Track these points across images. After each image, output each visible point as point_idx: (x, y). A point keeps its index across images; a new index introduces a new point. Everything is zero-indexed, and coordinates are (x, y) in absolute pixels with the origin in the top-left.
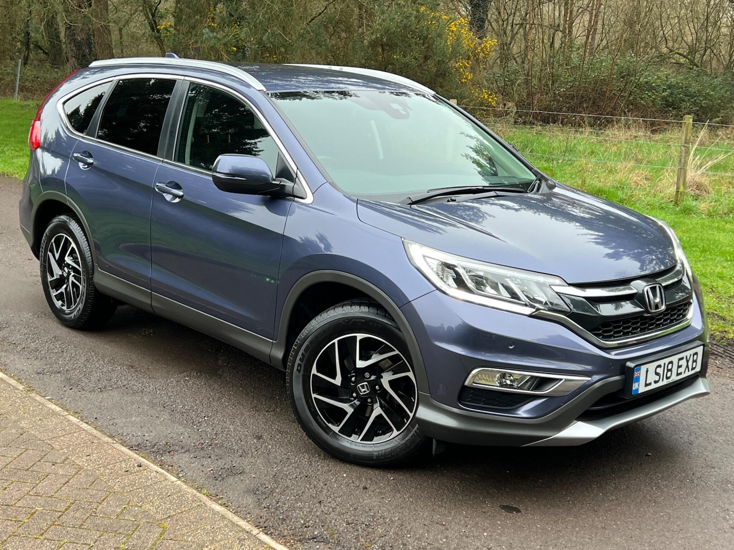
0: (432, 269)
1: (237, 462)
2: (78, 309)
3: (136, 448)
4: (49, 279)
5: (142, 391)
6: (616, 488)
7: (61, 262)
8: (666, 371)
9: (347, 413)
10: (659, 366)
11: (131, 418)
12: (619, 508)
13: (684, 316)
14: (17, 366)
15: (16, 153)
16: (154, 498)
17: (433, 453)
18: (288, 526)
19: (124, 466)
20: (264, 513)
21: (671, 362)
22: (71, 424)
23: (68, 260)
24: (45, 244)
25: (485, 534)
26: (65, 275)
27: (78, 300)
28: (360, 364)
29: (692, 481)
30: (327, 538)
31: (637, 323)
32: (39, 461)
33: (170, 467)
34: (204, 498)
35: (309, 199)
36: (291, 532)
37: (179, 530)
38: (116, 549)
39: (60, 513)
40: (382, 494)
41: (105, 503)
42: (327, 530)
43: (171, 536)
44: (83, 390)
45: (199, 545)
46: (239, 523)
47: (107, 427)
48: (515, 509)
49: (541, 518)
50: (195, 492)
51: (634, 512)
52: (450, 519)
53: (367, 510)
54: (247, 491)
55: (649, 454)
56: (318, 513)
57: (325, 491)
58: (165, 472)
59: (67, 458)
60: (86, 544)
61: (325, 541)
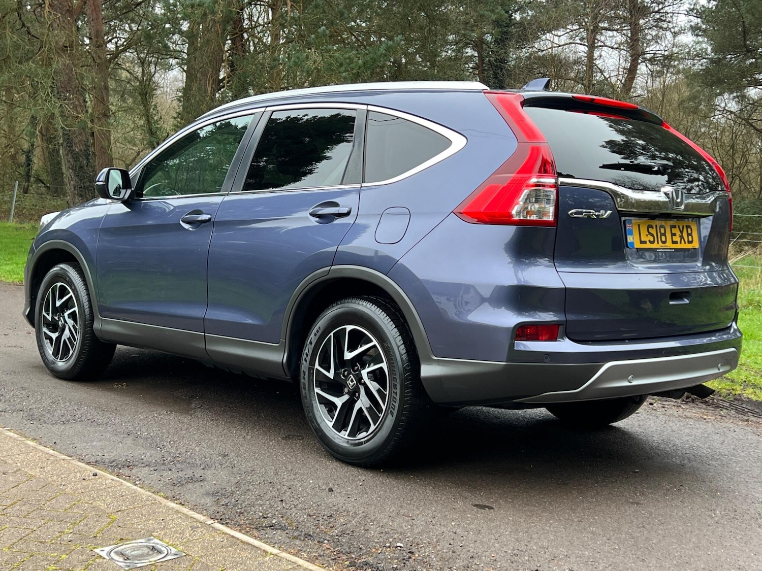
1: (199, 473)
3: (96, 464)
5: (107, 424)
6: (597, 494)
11: (92, 443)
12: (599, 507)
15: (5, 262)
16: (106, 497)
18: (245, 517)
19: (78, 475)
20: (222, 509)
22: (28, 446)
25: (453, 523)
29: (679, 490)
30: (285, 526)
33: (128, 478)
34: (161, 498)
36: (247, 522)
37: (129, 520)
38: (59, 532)
39: (4, 507)
40: (348, 495)
41: (54, 501)
42: (286, 520)
43: (120, 524)
44: (45, 423)
45: (148, 531)
46: (193, 516)
47: (65, 449)
48: (487, 507)
49: (515, 514)
50: (150, 494)
51: (615, 510)
52: (418, 512)
53: (331, 506)
54: (206, 494)
55: (637, 470)
56: (279, 508)
57: (288, 493)
58: (121, 480)
59: (20, 470)
60: (29, 529)
61: (283, 529)
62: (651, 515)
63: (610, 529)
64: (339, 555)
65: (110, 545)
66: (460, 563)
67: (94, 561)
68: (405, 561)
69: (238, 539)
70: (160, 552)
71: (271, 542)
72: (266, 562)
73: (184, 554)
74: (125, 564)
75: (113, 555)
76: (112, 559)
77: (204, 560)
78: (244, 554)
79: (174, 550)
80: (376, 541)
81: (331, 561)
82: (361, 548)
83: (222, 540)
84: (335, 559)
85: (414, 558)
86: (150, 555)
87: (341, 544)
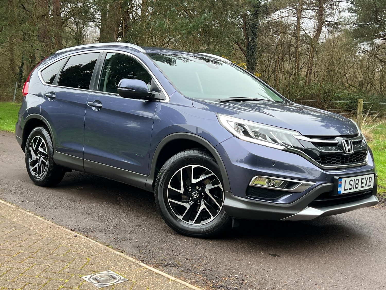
0: (231, 126)
1: (128, 235)
2: (44, 174)
3: (75, 230)
4: (30, 161)
5: (77, 209)
6: (331, 248)
7: (36, 152)
8: (355, 184)
9: (186, 208)
10: (351, 180)
11: (71, 219)
12: (333, 256)
13: (364, 159)
14: (11, 199)
15: (13, 123)
16: (83, 248)
17: (233, 226)
18: (155, 260)
19: (67, 236)
20: (142, 255)
21: (358, 180)
22: (39, 220)
23: (40, 149)
24: (28, 143)
25: (261, 264)
26: (38, 158)
27: (44, 170)
28: (194, 181)
29: (371, 247)
30: (176, 265)
31: (339, 158)
32: (22, 234)
33: (92, 238)
34: (110, 249)
35: (168, 100)
36: (157, 262)
37: (96, 261)
38: (62, 267)
39: (33, 253)
40: (205, 248)
41: (57, 250)
42: (176, 261)
43: (93, 263)
44: (46, 208)
45: (107, 267)
46: (129, 259)
47: (58, 222)
48: (277, 255)
49: (291, 259)
50: (105, 247)
51: (341, 257)
52: (242, 258)
53: (198, 254)
54: (133, 247)
55: (348, 236)
56: (171, 255)
57: (175, 247)
58: (89, 239)
59: (37, 233)
60: (47, 265)
61: (175, 266)
62: (360, 260)
63: (341, 268)
64: (206, 281)
65: (89, 274)
66: (269, 286)
67: (82, 283)
68: (240, 285)
69: (153, 271)
70: (115, 278)
71: (170, 273)
72: (170, 284)
73: (128, 280)
74: (99, 285)
75: (91, 279)
76: (91, 282)
77: (138, 283)
78: (158, 280)
79: (122, 278)
80: (224, 273)
81: (203, 284)
82: (217, 278)
83: (145, 272)
84: (205, 283)
85: (245, 283)
86: (111, 280)
87: (206, 275)
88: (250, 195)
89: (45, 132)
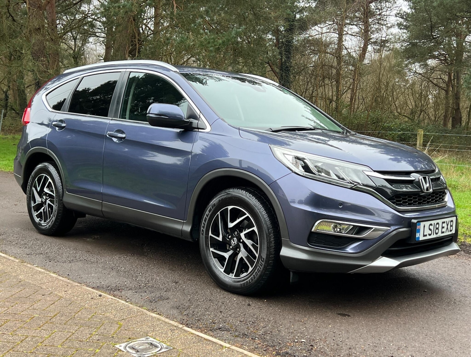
0: (289, 160)
1: (164, 294)
2: (52, 221)
3: (98, 288)
4: (33, 205)
5: (97, 262)
6: (408, 306)
7: (41, 193)
8: (435, 229)
10: (431, 225)
11: (91, 274)
12: (412, 315)
13: (443, 200)
14: (13, 251)
16: (112, 310)
18: (202, 323)
19: (90, 296)
20: (185, 318)
21: (438, 224)
22: (52, 277)
23: (46, 190)
25: (330, 326)
26: (44, 200)
27: (52, 216)
29: (455, 303)
30: (228, 328)
31: (416, 198)
32: (34, 294)
33: (121, 297)
34: (145, 311)
35: (208, 129)
36: (204, 326)
37: (130, 325)
38: (90, 334)
39: (50, 318)
40: (260, 308)
41: (80, 313)
42: (228, 324)
43: (126, 329)
44: (58, 262)
45: (144, 333)
46: (169, 322)
47: (76, 279)
48: (347, 315)
49: (364, 319)
50: (138, 308)
51: (422, 316)
52: (306, 319)
53: (252, 315)
54: (172, 308)
55: (426, 290)
56: (221, 317)
57: (223, 307)
58: (117, 299)
59: (52, 293)
60: (70, 332)
61: (228, 330)
62: (445, 319)
63: (425, 328)
64: (268, 348)
65: (124, 342)
66: (344, 353)
67: (117, 353)
68: (309, 351)
69: (202, 337)
70: (156, 347)
71: (223, 339)
72: (224, 352)
73: (172, 348)
74: (138, 355)
75: (127, 348)
76: (128, 352)
77: (185, 352)
78: (209, 347)
79: (165, 346)
80: (287, 338)
81: (264, 352)
82: (280, 343)
83: (192, 338)
84: (266, 350)
85: (314, 349)
86: (151, 348)
87: (267, 341)
88: (312, 243)
89: (52, 169)
